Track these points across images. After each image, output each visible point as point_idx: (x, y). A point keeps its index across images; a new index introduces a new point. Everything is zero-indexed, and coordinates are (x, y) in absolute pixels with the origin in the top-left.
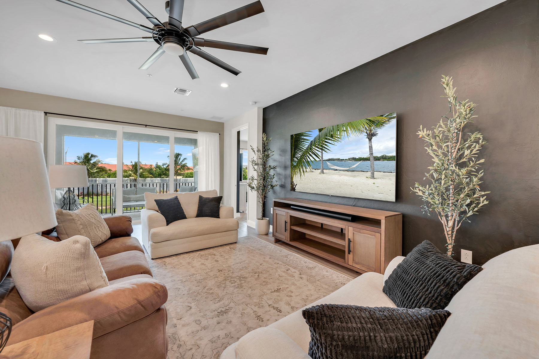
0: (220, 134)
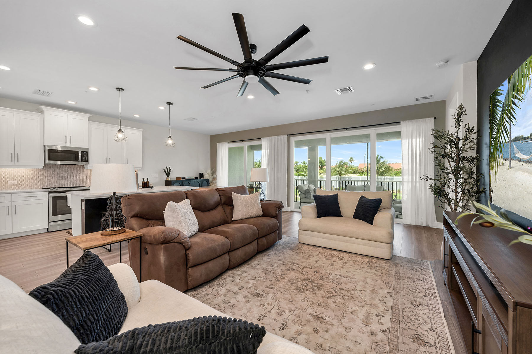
0: (435, 118)
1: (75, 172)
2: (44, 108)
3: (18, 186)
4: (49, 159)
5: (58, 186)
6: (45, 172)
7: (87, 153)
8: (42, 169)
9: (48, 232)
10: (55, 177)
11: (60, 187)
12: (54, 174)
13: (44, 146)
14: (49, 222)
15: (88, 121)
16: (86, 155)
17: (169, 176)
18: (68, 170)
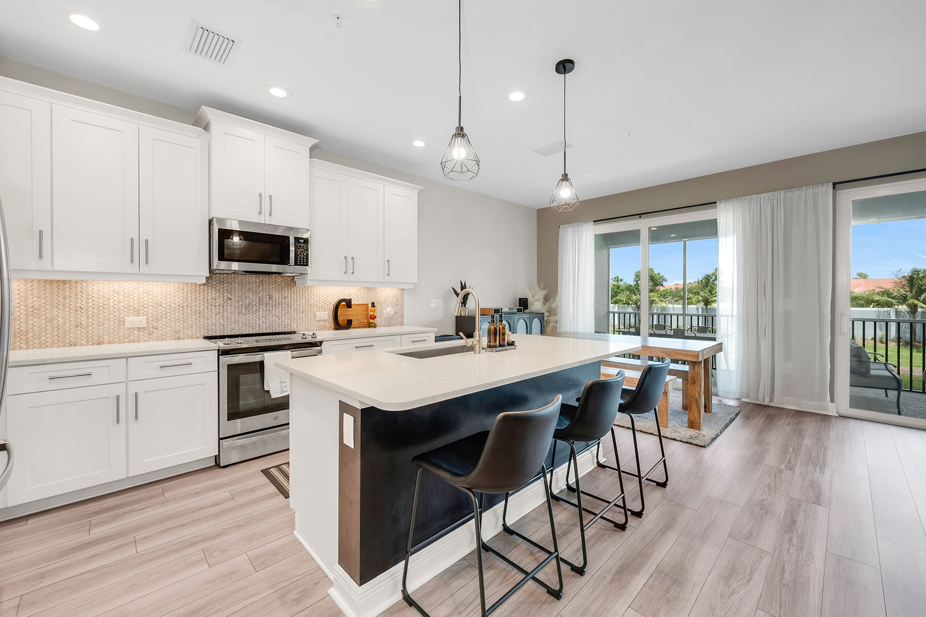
1: (276, 295)
2: (210, 114)
3: (148, 332)
4: (222, 258)
5: (239, 329)
6: (210, 294)
7: (306, 241)
8: (204, 284)
9: (217, 465)
10: (233, 307)
11: (243, 333)
12: (231, 299)
13: (210, 222)
14: (220, 439)
15: (310, 158)
16: (303, 247)
17: (465, 306)
18: (261, 288)
